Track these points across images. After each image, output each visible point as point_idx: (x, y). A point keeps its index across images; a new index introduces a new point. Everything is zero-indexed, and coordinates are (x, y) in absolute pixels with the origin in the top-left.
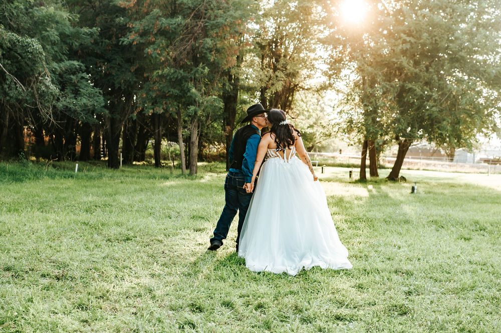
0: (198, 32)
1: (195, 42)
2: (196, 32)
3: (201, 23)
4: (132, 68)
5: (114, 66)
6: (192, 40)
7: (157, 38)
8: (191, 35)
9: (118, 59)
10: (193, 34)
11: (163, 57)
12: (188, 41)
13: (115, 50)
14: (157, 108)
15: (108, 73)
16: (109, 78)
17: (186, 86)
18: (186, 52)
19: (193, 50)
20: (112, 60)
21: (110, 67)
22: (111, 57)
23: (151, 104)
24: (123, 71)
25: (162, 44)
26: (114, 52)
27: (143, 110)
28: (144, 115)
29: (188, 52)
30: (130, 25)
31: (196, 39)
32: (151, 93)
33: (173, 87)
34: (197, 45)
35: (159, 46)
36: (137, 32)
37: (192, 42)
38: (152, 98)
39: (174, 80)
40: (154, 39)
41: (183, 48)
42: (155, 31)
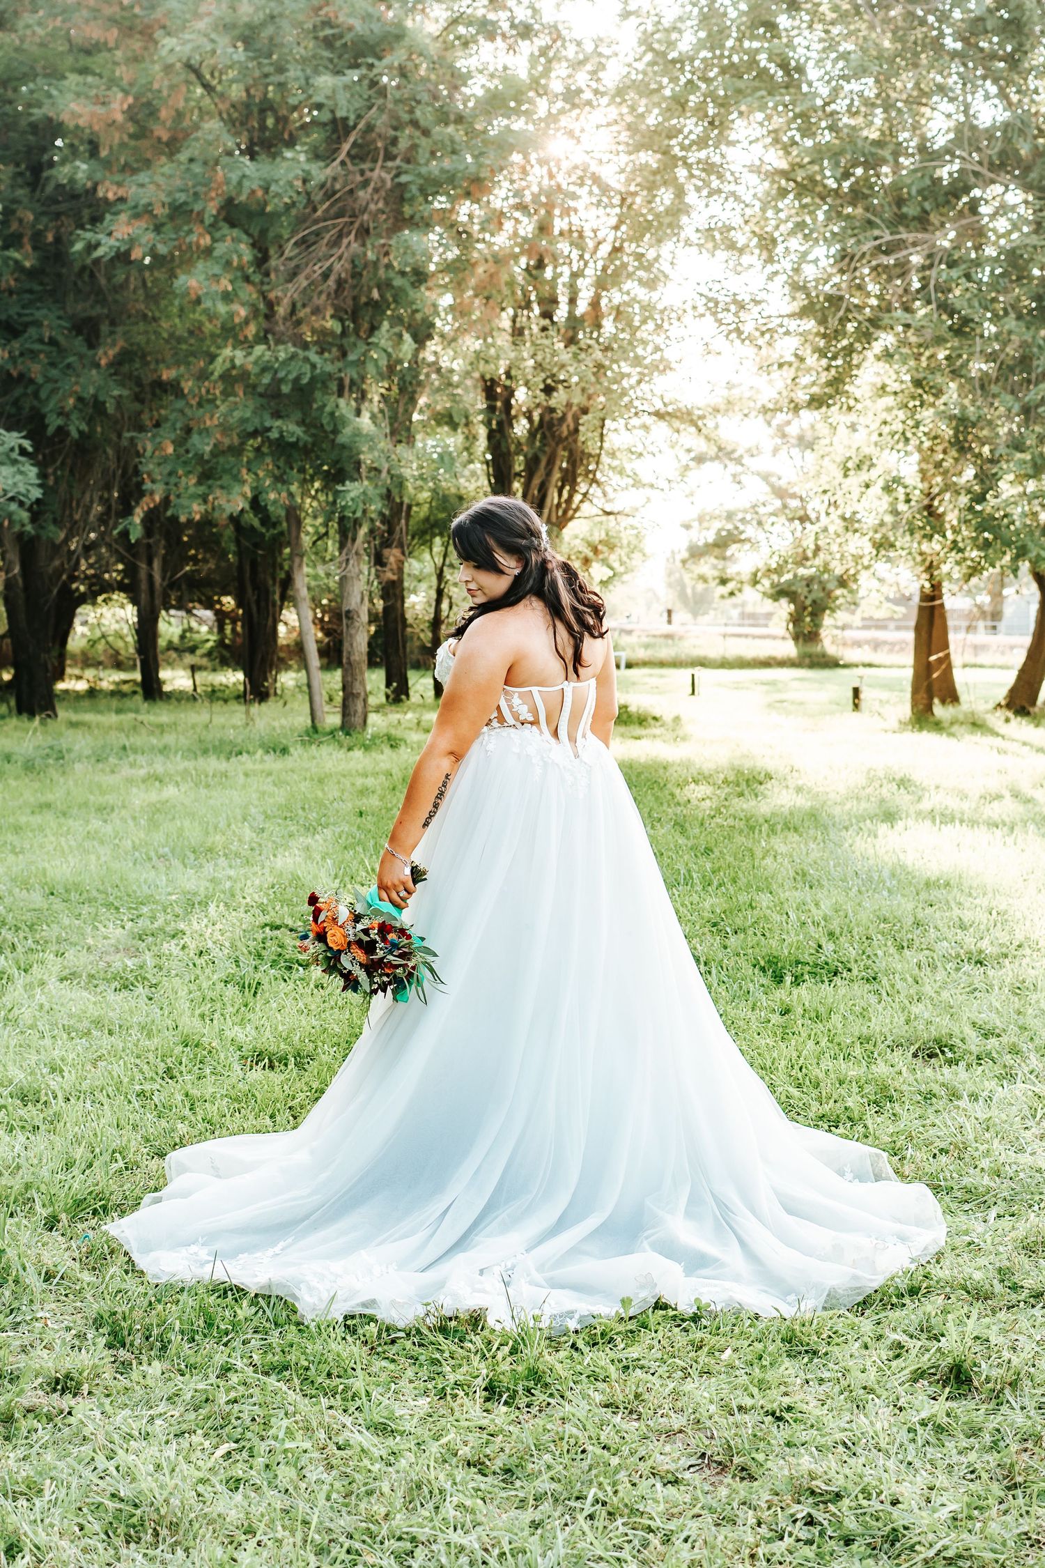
0: (372, 207)
1: (364, 245)
2: (364, 210)
3: (380, 174)
4: (101, 352)
5: (37, 347)
6: (352, 237)
7: (218, 235)
8: (346, 219)
9: (50, 322)
10: (354, 216)
11: (243, 304)
12: (336, 243)
13: (31, 291)
14: (218, 492)
15: (15, 374)
16: (18, 392)
17: (328, 409)
18: (331, 282)
19: (356, 275)
20: (26, 325)
21: (22, 354)
22: (19, 315)
23: (194, 481)
24: (69, 366)
25: (240, 256)
26: (27, 296)
27: (166, 502)
28: (174, 519)
29: (340, 283)
30: (108, 191)
31: (364, 232)
32: (195, 439)
33: (277, 415)
34: (371, 255)
35: (228, 263)
36: (142, 212)
37: (351, 245)
38: (199, 458)
39: (286, 389)
40: (206, 241)
41: (318, 269)
42: (212, 208)
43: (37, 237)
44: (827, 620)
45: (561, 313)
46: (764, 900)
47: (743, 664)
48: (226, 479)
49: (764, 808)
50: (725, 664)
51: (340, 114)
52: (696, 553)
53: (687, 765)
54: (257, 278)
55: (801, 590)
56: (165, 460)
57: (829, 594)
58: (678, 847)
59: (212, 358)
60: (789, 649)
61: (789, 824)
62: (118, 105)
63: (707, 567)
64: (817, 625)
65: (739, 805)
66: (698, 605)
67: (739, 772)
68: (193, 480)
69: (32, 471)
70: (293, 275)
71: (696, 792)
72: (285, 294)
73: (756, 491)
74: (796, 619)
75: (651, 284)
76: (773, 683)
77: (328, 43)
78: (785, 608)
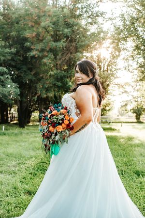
1: (71, 55)
2: (71, 50)
3: (74, 44)
4: (32, 72)
5: (22, 71)
7: (49, 53)
9: (24, 68)
10: (69, 50)
11: (52, 64)
12: (67, 55)
14: (48, 93)
17: (65, 81)
18: (66, 61)
19: (70, 60)
20: (21, 68)
24: (27, 74)
25: (52, 57)
26: (21, 64)
27: (40, 95)
28: (42, 97)
29: (67, 61)
30: (33, 47)
31: (71, 53)
32: (45, 85)
33: (58, 81)
34: (72, 57)
35: (50, 58)
36: (37, 50)
37: (69, 55)
38: (46, 88)
39: (59, 77)
40: (47, 54)
41: (64, 58)
42: (48, 49)
43: (23, 55)
44: (141, 116)
45: (102, 69)
46: (135, 159)
47: (129, 123)
48: (50, 91)
49: (133, 143)
50: (126, 123)
51: (68, 35)
52: (122, 106)
53: (120, 136)
54: (54, 60)
55: (137, 112)
56: (40, 88)
57: (141, 112)
58: (119, 149)
59: (48, 73)
60: (136, 121)
61: (138, 146)
62: (34, 34)
63: (124, 108)
64: (139, 117)
65: (129, 142)
66: (122, 115)
67: (129, 137)
68: (44, 91)
69: (19, 90)
70: (60, 59)
71: (122, 140)
72: (59, 62)
73: (131, 97)
74: (136, 116)
75: (115, 66)
76: (133, 125)
77: (66, 24)
78: (135, 114)
